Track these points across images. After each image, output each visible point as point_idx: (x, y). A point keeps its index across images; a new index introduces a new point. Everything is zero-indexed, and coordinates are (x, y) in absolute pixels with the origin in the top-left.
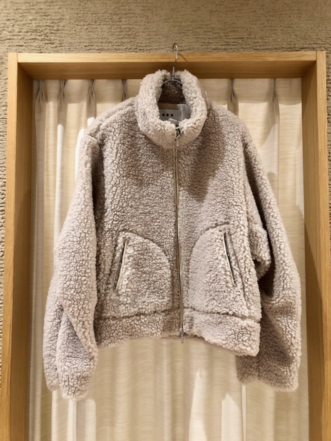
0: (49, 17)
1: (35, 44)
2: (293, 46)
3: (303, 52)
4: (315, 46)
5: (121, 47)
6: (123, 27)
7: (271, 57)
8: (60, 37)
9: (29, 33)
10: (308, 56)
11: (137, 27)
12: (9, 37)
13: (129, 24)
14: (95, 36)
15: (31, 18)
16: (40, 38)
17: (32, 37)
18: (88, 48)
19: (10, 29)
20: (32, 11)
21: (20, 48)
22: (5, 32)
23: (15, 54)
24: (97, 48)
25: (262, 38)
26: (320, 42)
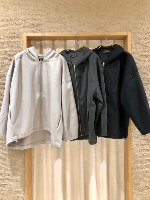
0: (37, 20)
1: (32, 30)
2: (120, 30)
3: (123, 32)
4: (127, 30)
5: (61, 30)
6: (62, 23)
7: (113, 34)
8: (41, 27)
9: (30, 26)
10: (124, 34)
11: (67, 23)
12: (23, 27)
13: (64, 22)
14: (53, 27)
15: (30, 20)
16: (34, 27)
17: (31, 27)
18: (50, 31)
19: (23, 24)
20: (31, 18)
21: (27, 31)
22: (22, 25)
23: (25, 33)
24: (53, 31)
25: (109, 27)
26: (129, 29)
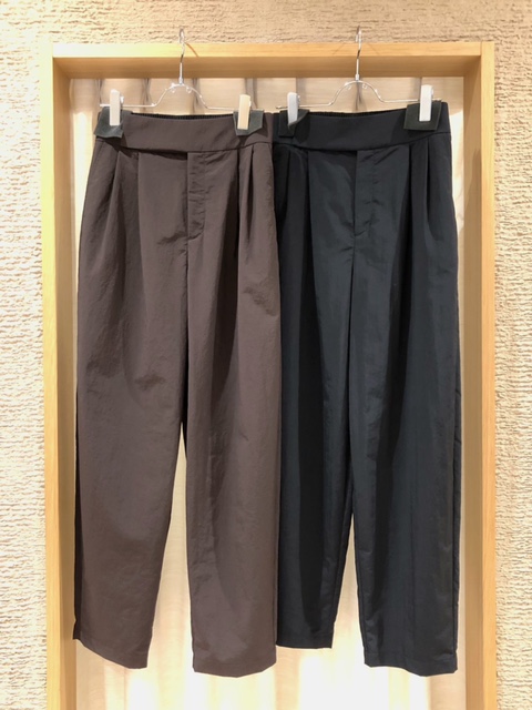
1: (77, 30)
2: (448, 33)
3: (462, 42)
4: (479, 33)
5: (201, 35)
7: (418, 50)
8: (113, 19)
9: (68, 14)
10: (467, 49)
12: (38, 19)
14: (164, 18)
16: (84, 20)
17: (72, 19)
18: (154, 35)
19: (39, 6)
21: (55, 35)
22: (31, 11)
24: (167, 36)
25: (404, 22)
26: (489, 28)
